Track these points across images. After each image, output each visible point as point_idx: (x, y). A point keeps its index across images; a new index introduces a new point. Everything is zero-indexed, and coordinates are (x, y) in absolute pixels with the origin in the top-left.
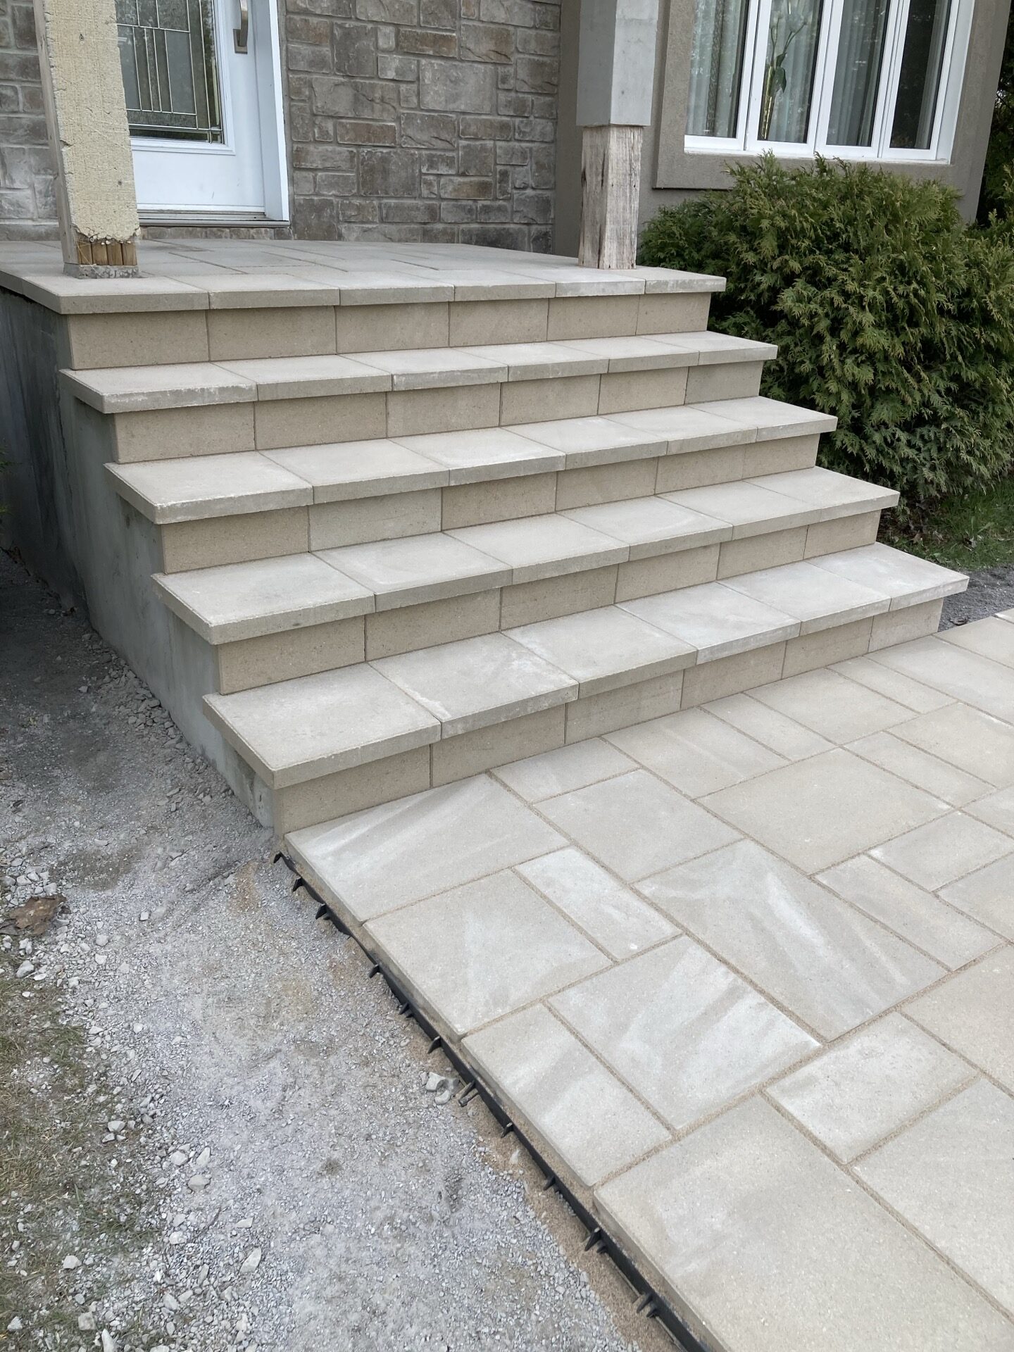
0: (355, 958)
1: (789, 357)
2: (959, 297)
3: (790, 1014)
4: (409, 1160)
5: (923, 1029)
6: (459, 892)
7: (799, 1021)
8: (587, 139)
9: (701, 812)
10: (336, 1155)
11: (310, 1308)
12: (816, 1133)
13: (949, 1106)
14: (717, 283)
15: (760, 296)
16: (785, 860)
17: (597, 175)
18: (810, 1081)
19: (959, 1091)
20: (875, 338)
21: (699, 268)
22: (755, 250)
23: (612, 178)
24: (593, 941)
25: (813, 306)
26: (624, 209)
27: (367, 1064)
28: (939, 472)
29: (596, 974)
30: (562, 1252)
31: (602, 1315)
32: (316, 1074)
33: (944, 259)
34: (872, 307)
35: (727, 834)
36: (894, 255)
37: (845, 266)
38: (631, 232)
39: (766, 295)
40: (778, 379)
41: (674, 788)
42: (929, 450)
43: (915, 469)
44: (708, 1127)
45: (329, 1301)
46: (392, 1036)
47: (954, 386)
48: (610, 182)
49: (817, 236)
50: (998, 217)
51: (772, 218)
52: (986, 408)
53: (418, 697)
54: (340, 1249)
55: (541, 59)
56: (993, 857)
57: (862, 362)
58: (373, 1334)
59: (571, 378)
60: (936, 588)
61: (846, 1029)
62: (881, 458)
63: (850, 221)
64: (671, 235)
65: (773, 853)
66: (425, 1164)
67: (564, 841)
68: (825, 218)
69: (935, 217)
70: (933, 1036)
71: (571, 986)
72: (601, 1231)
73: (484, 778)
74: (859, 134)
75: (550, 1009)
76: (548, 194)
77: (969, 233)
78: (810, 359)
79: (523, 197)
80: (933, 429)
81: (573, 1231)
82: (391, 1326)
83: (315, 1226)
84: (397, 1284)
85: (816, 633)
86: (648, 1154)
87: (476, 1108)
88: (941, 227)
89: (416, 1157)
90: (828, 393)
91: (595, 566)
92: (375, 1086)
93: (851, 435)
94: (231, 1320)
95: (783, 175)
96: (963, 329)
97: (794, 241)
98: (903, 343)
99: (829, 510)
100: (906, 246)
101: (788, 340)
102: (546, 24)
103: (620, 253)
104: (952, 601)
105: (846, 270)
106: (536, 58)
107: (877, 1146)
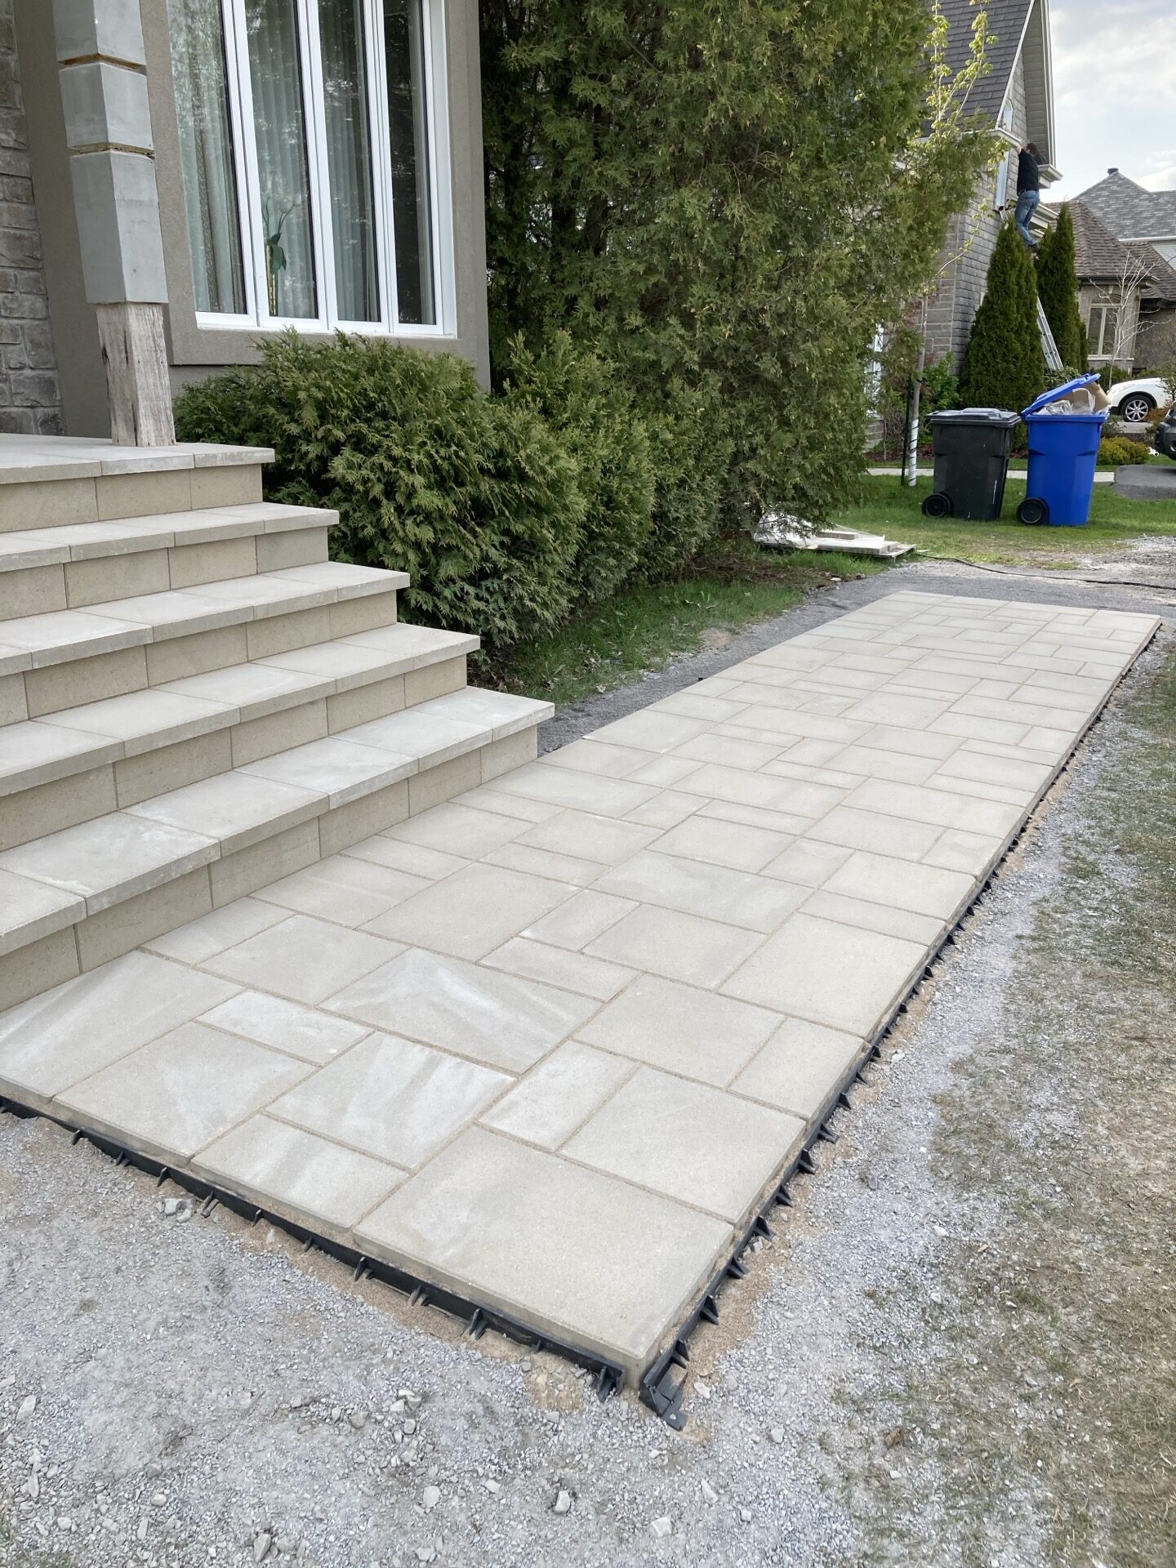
0: (51, 1133)
1: (350, 523)
2: (494, 457)
3: (485, 1064)
4: (167, 1273)
5: (593, 1046)
6: (145, 1050)
7: (492, 1066)
8: (102, 316)
9: (364, 936)
10: (88, 1296)
11: (103, 1418)
12: (526, 1138)
13: (623, 1091)
14: (267, 455)
15: (309, 465)
16: (450, 956)
17: (120, 352)
18: (513, 1105)
19: (628, 1080)
20: (428, 499)
21: (241, 441)
22: (296, 421)
23: (137, 355)
24: (293, 1056)
25: (364, 472)
26: (155, 385)
27: (96, 1214)
28: (508, 620)
29: (304, 1080)
30: (335, 1289)
31: (382, 1319)
32: (42, 1239)
33: (474, 424)
34: (420, 469)
35: (394, 948)
36: (430, 421)
37: (386, 433)
38: (166, 408)
39: (315, 464)
40: (343, 545)
41: (334, 923)
42: (496, 601)
43: (487, 620)
44: (437, 1159)
45: (121, 1406)
46: (115, 1185)
47: (506, 540)
48: (136, 359)
49: (354, 405)
50: (511, 386)
51: (307, 389)
52: (537, 558)
53: (50, 881)
54: (120, 1362)
55: (18, 232)
56: (619, 917)
57: (421, 522)
58: (176, 1411)
59: (137, 554)
60: (529, 716)
61: (532, 1062)
62: (455, 612)
63: (383, 391)
64: (206, 410)
65: (439, 953)
66: (184, 1272)
67: (239, 988)
68: (358, 389)
69: (458, 386)
70: (601, 1049)
71: (283, 1094)
72: (367, 1258)
73: (136, 954)
74: (368, 310)
75: (268, 1116)
76: (49, 374)
77: (489, 400)
78: (371, 523)
79: (21, 378)
80: (496, 581)
81: (341, 1273)
82: (191, 1399)
83: (87, 1356)
84: (186, 1367)
85: (432, 769)
86: (392, 1192)
87: (220, 1213)
88: (463, 396)
89: (174, 1268)
90: (394, 553)
91: (208, 731)
92: (111, 1229)
93: (423, 593)
94: (22, 1459)
95: (308, 350)
96: (503, 486)
97: (333, 411)
98: (455, 502)
99: (420, 658)
100: (439, 413)
101: (346, 506)
102: (18, 197)
103: (158, 430)
104: (543, 729)
105: (387, 436)
106: (12, 231)
107: (575, 1132)
